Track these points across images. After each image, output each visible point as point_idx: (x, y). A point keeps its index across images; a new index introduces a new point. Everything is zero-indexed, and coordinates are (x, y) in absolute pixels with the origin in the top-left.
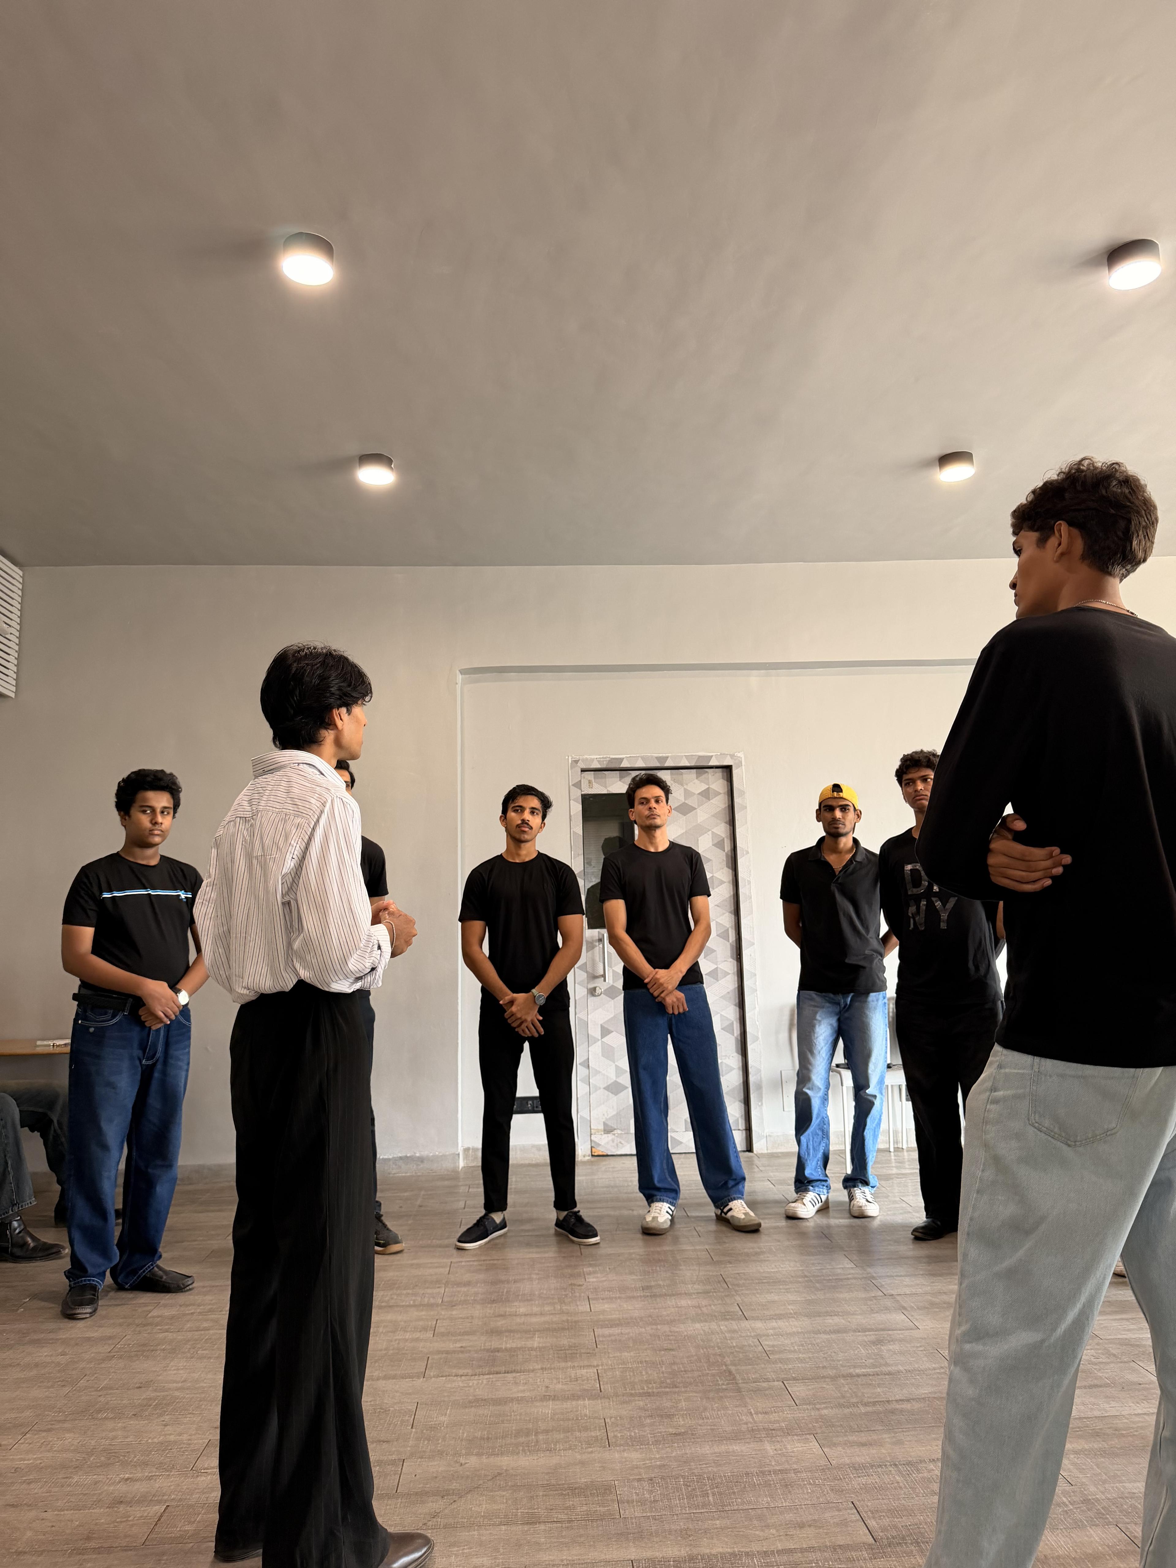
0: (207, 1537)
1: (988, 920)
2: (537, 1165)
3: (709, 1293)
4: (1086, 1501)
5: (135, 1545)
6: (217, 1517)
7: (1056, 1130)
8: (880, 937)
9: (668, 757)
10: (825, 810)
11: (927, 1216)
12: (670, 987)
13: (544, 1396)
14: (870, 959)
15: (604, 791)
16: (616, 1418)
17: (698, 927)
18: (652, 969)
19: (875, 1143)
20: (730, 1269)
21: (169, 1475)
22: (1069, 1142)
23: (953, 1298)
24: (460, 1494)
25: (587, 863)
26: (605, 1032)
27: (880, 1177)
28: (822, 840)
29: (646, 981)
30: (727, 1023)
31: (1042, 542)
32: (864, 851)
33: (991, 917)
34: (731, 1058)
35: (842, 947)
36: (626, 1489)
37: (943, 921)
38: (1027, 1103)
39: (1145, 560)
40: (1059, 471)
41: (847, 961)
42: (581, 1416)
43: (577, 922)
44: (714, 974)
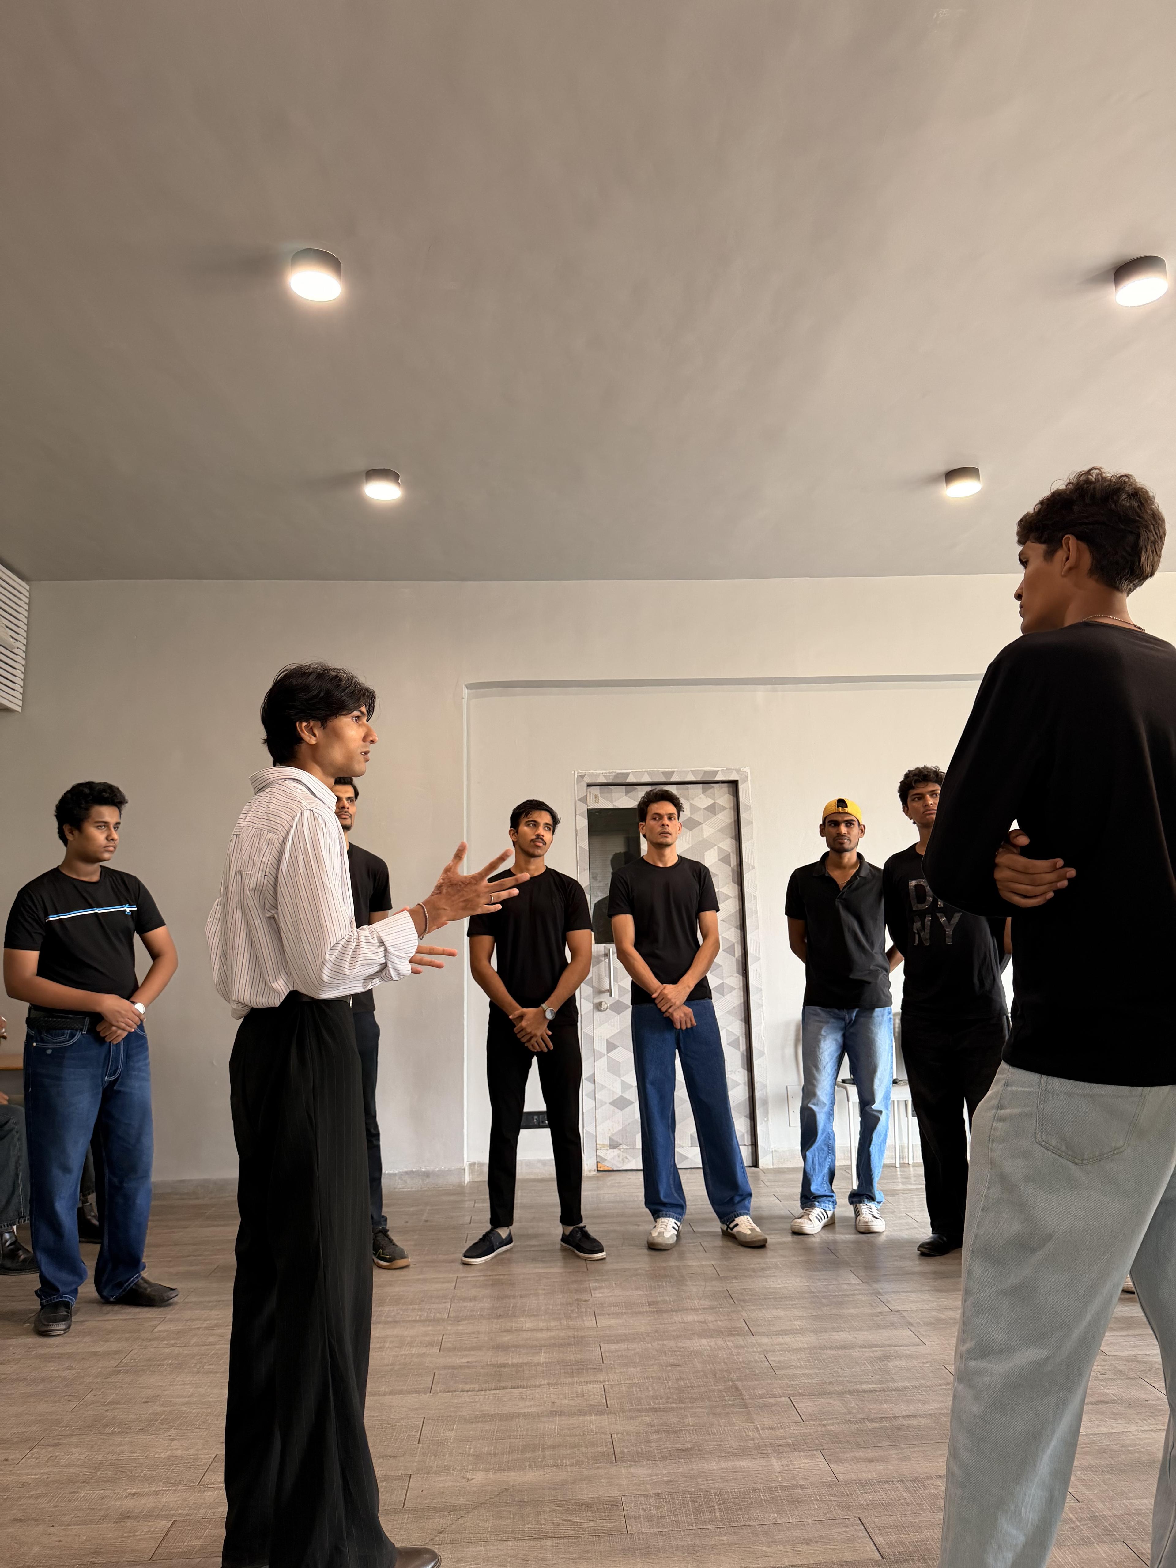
0: (215, 1552)
1: (993, 934)
2: (542, 1180)
3: (716, 1308)
4: (1094, 1518)
5: (142, 1559)
6: (223, 1532)
7: (1063, 1148)
8: (886, 951)
9: (673, 772)
10: (830, 825)
11: (934, 1231)
12: (678, 1003)
13: (551, 1411)
14: (875, 974)
15: (610, 806)
16: (622, 1434)
17: (707, 941)
18: (660, 984)
19: (881, 1159)
20: (735, 1284)
21: (176, 1490)
22: (1076, 1161)
23: (957, 1315)
24: (467, 1510)
25: (593, 878)
26: (611, 1047)
27: (887, 1193)
28: (826, 856)
29: (654, 996)
30: (733, 1038)
31: (1049, 555)
32: (869, 866)
33: (998, 933)
34: (737, 1073)
35: (847, 962)
36: (633, 1505)
37: (948, 937)
38: (1034, 1122)
39: (1152, 574)
40: (1068, 481)
41: (851, 977)
42: (588, 1432)
43: (584, 937)
44: (721, 987)
